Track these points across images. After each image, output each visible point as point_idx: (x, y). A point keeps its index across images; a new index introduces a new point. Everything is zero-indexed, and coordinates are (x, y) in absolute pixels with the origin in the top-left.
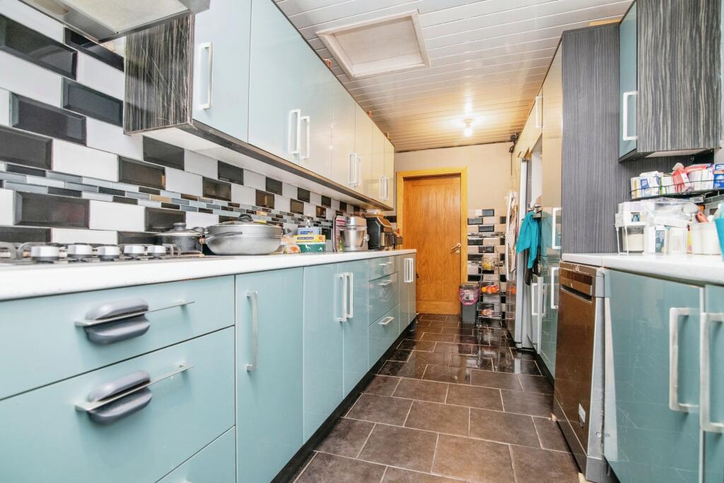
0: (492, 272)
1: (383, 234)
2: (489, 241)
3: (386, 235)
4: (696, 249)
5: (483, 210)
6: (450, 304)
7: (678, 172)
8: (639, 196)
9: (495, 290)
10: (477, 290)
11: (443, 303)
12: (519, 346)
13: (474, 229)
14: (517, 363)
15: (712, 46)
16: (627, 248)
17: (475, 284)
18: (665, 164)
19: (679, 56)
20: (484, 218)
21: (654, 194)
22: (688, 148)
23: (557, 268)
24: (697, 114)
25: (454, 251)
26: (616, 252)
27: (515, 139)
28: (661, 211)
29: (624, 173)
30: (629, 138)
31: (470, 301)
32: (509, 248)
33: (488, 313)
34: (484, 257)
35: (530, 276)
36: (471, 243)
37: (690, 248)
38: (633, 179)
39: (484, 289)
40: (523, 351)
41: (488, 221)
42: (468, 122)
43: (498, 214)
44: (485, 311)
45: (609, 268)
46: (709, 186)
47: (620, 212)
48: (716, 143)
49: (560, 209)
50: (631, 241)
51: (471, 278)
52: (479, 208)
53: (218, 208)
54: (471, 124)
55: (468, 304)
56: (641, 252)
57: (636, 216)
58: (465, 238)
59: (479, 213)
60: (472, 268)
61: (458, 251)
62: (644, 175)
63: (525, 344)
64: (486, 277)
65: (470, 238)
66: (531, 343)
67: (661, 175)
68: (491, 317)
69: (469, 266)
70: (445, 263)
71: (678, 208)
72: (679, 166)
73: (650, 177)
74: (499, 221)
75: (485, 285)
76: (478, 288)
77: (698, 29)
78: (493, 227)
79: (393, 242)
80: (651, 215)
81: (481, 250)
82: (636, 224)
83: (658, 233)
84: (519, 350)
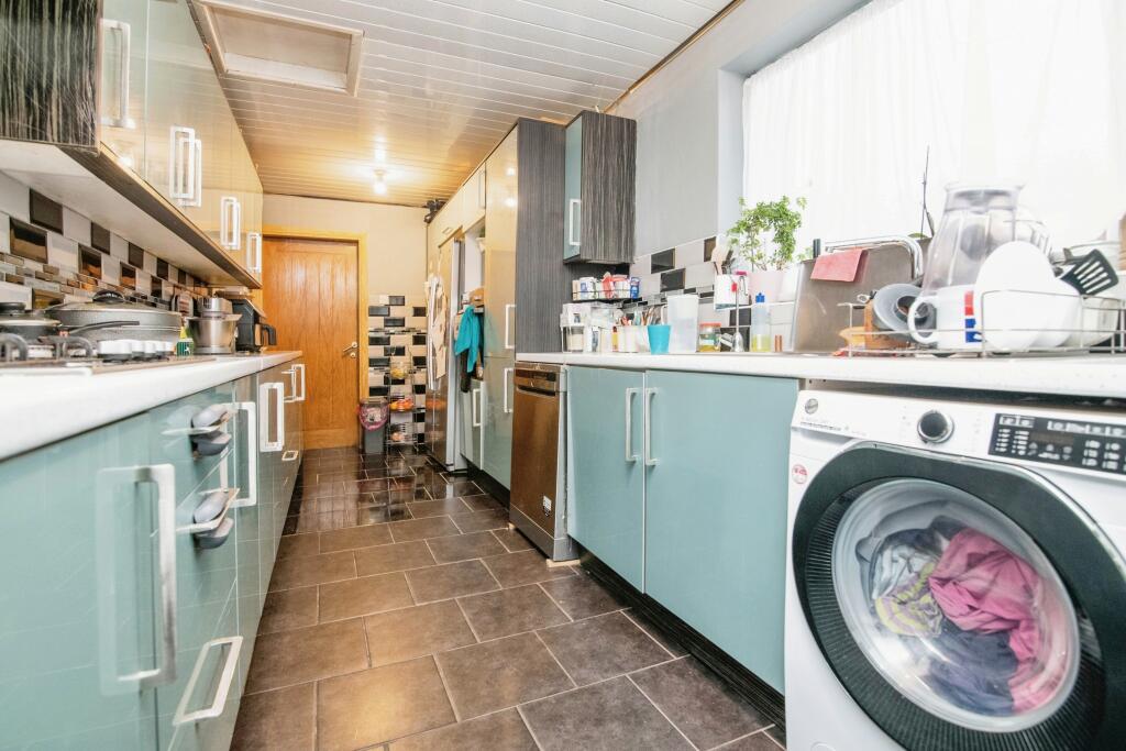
0: (402, 382)
1: (257, 327)
2: (400, 339)
3: (262, 329)
4: (621, 348)
5: (390, 297)
6: (343, 431)
7: (607, 280)
8: (579, 298)
9: (409, 406)
10: (385, 408)
11: (331, 432)
12: (451, 469)
13: (379, 322)
14: (450, 490)
15: (631, 175)
16: (570, 347)
17: (380, 399)
18: (598, 270)
19: (610, 178)
20: (391, 307)
21: (591, 298)
22: (613, 259)
23: (511, 369)
24: (620, 232)
25: (347, 354)
26: (560, 351)
27: (435, 206)
28: (596, 313)
29: (567, 273)
30: (574, 244)
31: (376, 424)
32: (434, 350)
33: (400, 438)
34: (392, 361)
35: (467, 381)
36: (374, 341)
37: (616, 347)
38: (575, 282)
39: (394, 405)
40: (456, 474)
41: (396, 312)
42: (380, 173)
43: (411, 303)
44: (395, 434)
45: (570, 365)
46: (627, 295)
47: (564, 312)
48: (632, 259)
49: (513, 306)
50: (574, 341)
51: (374, 391)
52: (383, 294)
53: (30, 276)
54: (384, 177)
55: (374, 427)
56: (581, 351)
57: (578, 318)
58: (365, 335)
59: (384, 300)
60: (374, 378)
61: (353, 354)
62: (583, 280)
63: (460, 465)
64: (394, 389)
65: (373, 335)
66: (467, 461)
67: (595, 280)
68: (403, 442)
69: (371, 375)
70: (333, 371)
71: (606, 311)
72: (607, 274)
73: (588, 281)
74: (411, 312)
75: (395, 399)
76: (386, 404)
77: (623, 157)
78: (404, 320)
79: (271, 339)
80: (589, 316)
81: (387, 352)
82: (577, 324)
83: (594, 333)
84: (450, 474)
